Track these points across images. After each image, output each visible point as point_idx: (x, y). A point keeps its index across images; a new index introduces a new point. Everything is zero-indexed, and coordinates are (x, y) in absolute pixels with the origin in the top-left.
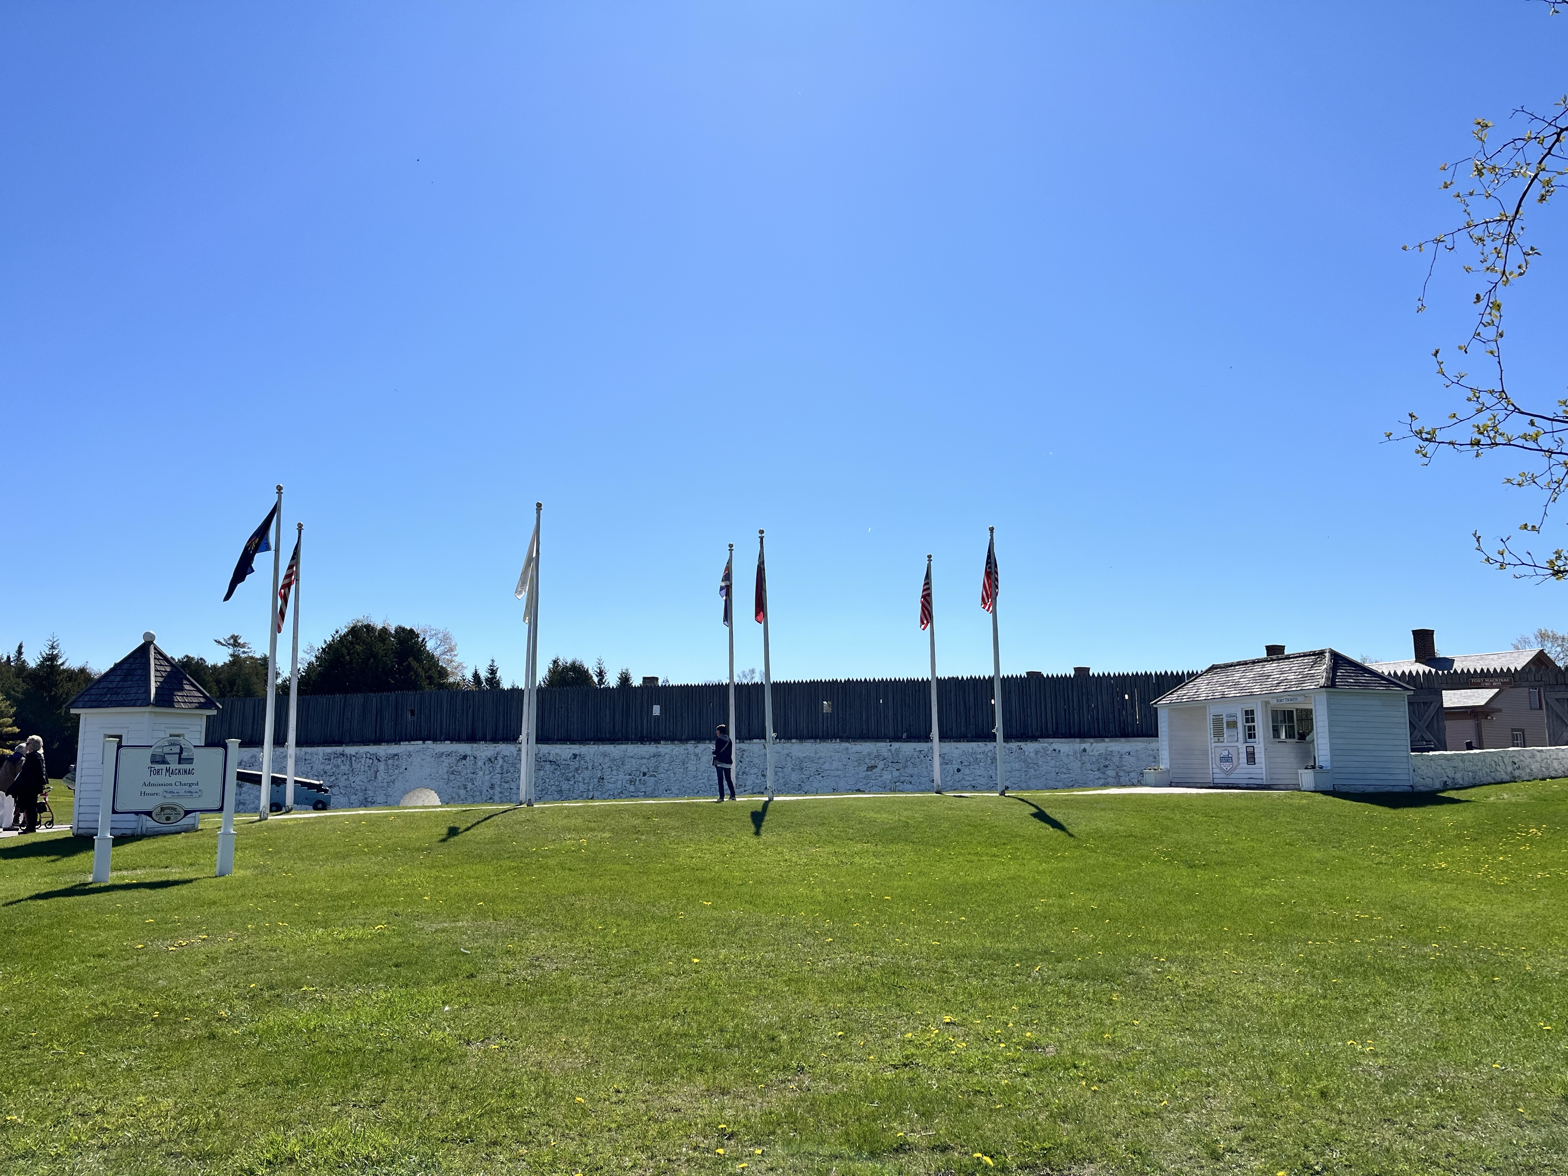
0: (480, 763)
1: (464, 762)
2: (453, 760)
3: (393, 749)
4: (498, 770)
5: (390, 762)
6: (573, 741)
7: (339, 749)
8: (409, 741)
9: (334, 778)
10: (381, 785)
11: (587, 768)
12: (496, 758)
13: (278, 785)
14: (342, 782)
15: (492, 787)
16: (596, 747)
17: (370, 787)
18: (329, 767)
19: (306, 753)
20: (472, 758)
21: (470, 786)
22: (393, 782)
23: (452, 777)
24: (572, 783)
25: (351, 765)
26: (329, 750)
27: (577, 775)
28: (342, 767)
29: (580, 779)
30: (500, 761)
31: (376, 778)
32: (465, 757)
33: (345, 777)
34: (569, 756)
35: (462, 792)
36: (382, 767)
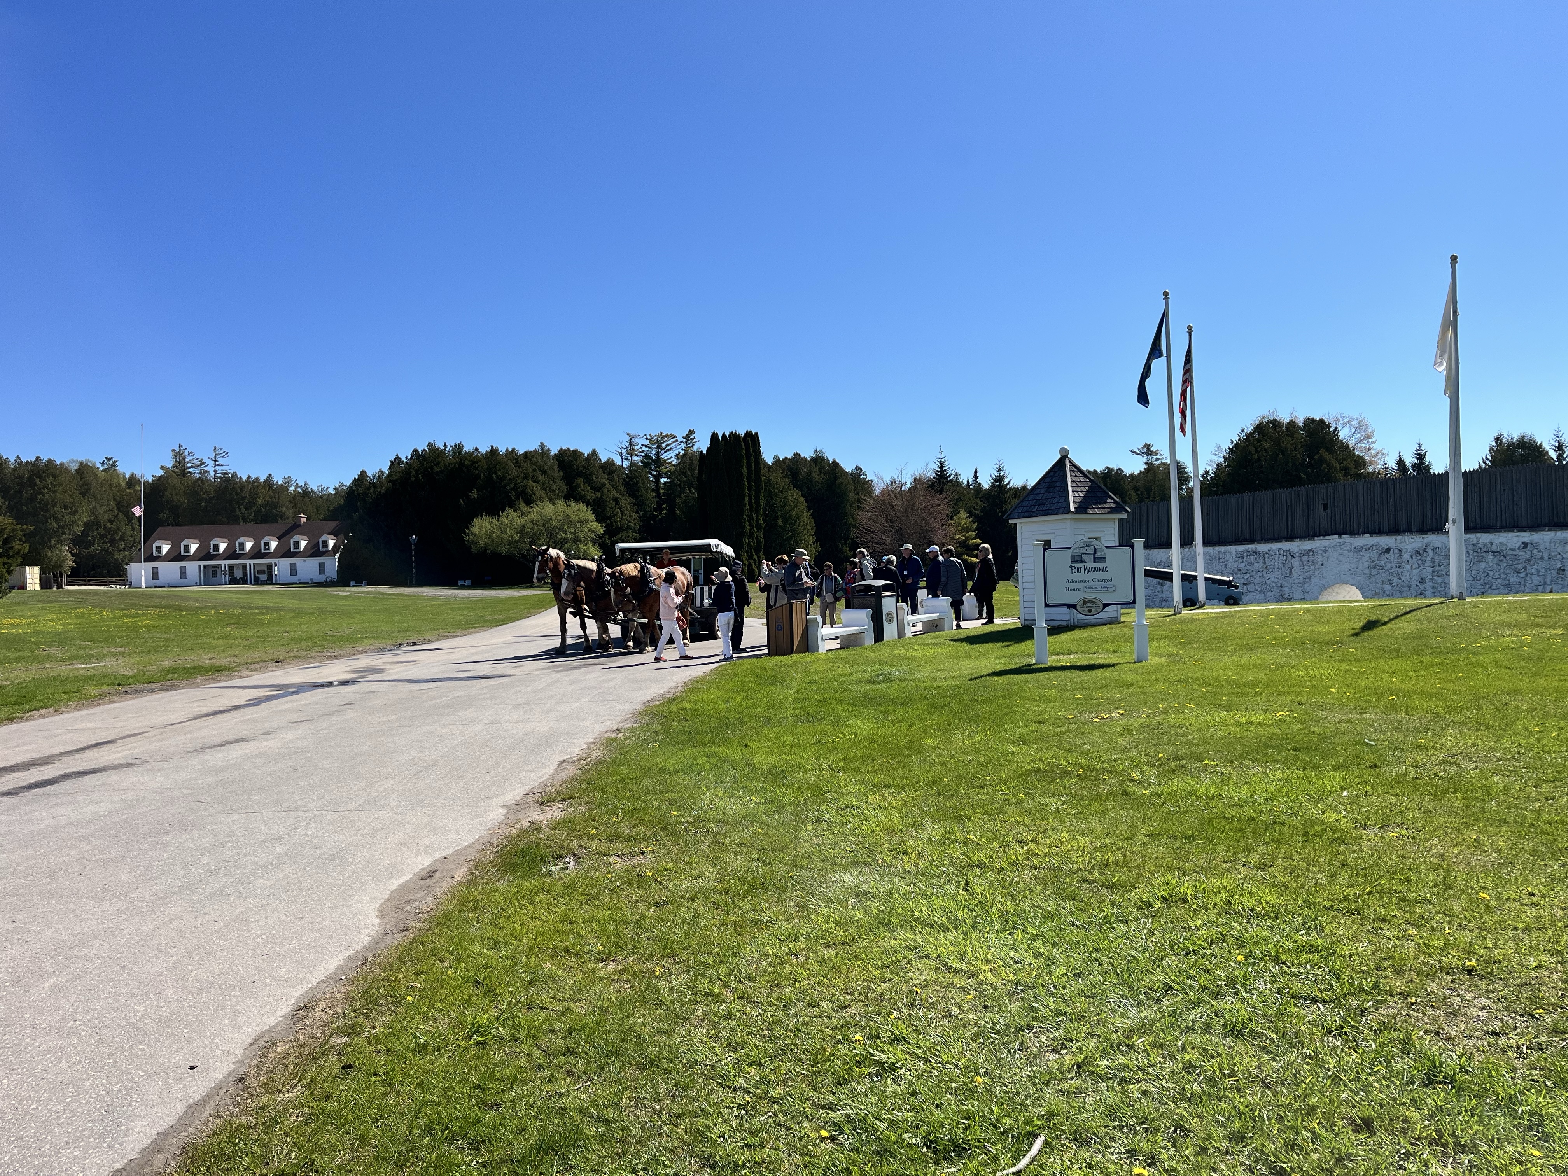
0: (1406, 556)
1: (1387, 555)
2: (1374, 554)
3: (1307, 545)
4: (1429, 563)
5: (1305, 558)
6: (1522, 528)
7: (1251, 547)
8: (1324, 536)
9: (1248, 575)
10: (1296, 581)
11: (1542, 558)
12: (1425, 550)
13: (1191, 582)
14: (1257, 579)
15: (1423, 581)
16: (1552, 534)
17: (1285, 584)
18: (1243, 565)
19: (1220, 552)
20: (1396, 551)
21: (1395, 580)
22: (1310, 578)
23: (1374, 572)
24: (1523, 575)
25: (1265, 562)
26: (1241, 548)
27: (1528, 567)
28: (1256, 565)
29: (1533, 571)
30: (1431, 553)
31: (1291, 574)
32: (1388, 551)
33: (1260, 574)
34: (1517, 546)
35: (1388, 587)
36: (1296, 563)
